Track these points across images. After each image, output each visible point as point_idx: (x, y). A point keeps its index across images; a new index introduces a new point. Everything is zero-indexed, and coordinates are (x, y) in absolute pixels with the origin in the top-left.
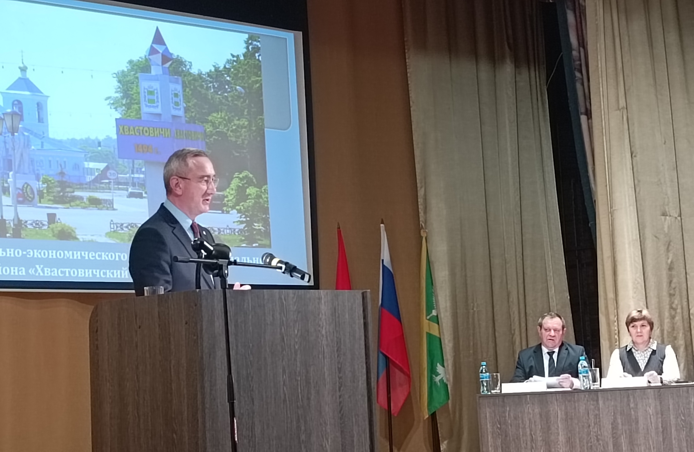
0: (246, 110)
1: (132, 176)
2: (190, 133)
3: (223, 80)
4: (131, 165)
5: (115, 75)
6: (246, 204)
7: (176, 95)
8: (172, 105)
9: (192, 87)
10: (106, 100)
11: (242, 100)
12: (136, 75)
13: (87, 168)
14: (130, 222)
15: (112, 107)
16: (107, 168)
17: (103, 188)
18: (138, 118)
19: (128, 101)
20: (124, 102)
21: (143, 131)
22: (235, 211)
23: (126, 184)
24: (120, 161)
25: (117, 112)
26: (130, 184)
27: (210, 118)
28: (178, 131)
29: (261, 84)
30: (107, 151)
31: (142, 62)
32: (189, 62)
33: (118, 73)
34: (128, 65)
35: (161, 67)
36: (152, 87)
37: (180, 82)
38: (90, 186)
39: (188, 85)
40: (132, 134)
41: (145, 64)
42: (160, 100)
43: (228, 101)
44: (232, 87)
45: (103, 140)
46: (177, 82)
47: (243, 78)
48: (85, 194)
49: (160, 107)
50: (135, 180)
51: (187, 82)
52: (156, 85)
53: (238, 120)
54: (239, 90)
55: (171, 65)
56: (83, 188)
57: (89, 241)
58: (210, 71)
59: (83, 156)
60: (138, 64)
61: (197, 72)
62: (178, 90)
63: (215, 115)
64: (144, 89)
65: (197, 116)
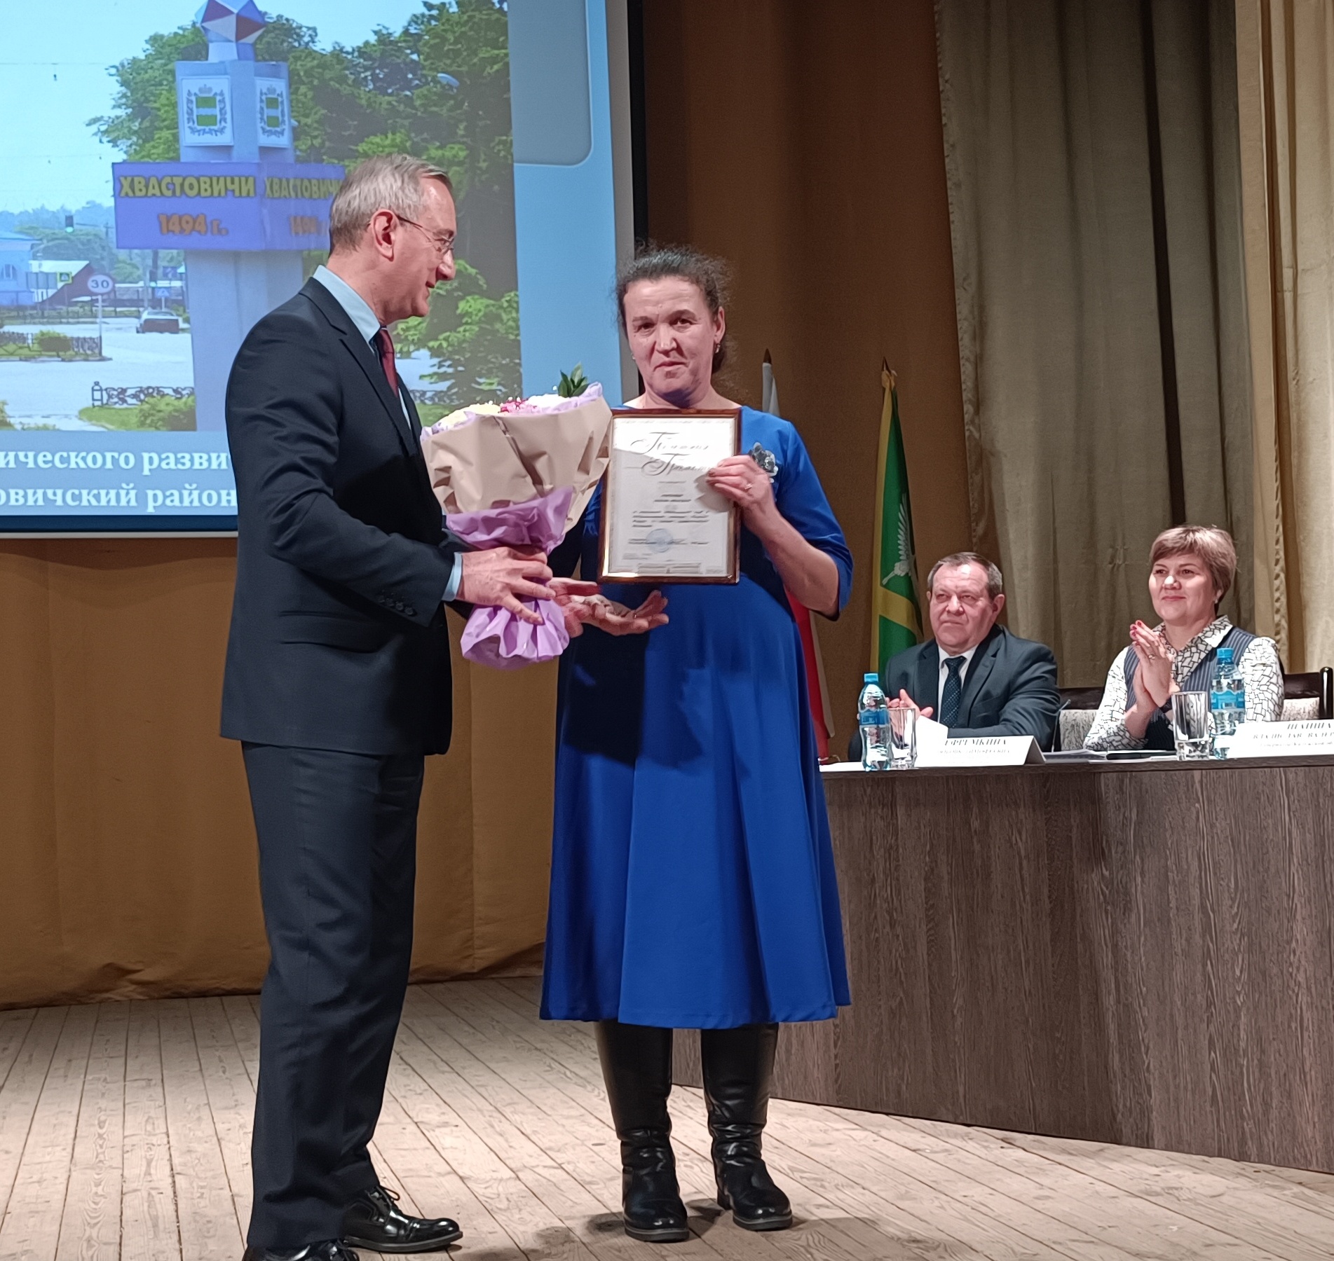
0: (462, 126)
1: (153, 284)
2: (306, 183)
3: (399, 61)
4: (150, 262)
5: (113, 71)
6: (454, 337)
7: (272, 103)
8: (260, 125)
9: (316, 82)
10: (88, 125)
11: (452, 102)
12: (170, 67)
13: (37, 274)
14: (145, 386)
15: (105, 139)
16: (87, 271)
17: (76, 315)
18: (171, 159)
19: (146, 124)
20: (136, 126)
21: (182, 185)
22: (424, 353)
23: (137, 303)
24: (123, 254)
25: (117, 149)
26: (146, 304)
27: (362, 147)
28: (276, 180)
29: (507, 65)
30: (87, 234)
31: (184, 36)
32: (309, 28)
33: (123, 65)
34: (148, 46)
35: (234, 45)
36: (210, 89)
37: (285, 73)
38: (40, 312)
39: (304, 78)
40: (154, 195)
41: (193, 40)
42: (228, 116)
43: (414, 108)
44: (425, 76)
45: (78, 211)
46: (275, 75)
47: (457, 53)
48: (31, 330)
49: (228, 131)
50: (159, 294)
51: (302, 74)
52: (220, 85)
53: (442, 147)
54: (444, 82)
55: (260, 38)
56: (25, 317)
57: (38, 429)
58: (367, 43)
59: (28, 247)
60: (175, 42)
61: (329, 48)
62: (278, 92)
63: (377, 140)
64: (189, 93)
65: (327, 144)
